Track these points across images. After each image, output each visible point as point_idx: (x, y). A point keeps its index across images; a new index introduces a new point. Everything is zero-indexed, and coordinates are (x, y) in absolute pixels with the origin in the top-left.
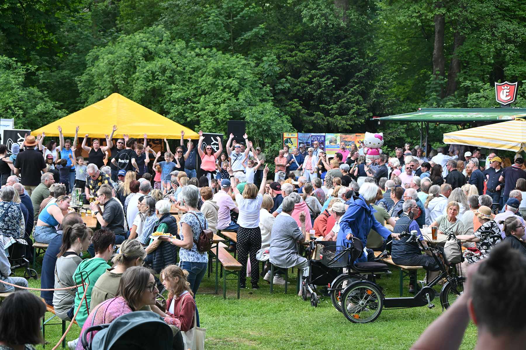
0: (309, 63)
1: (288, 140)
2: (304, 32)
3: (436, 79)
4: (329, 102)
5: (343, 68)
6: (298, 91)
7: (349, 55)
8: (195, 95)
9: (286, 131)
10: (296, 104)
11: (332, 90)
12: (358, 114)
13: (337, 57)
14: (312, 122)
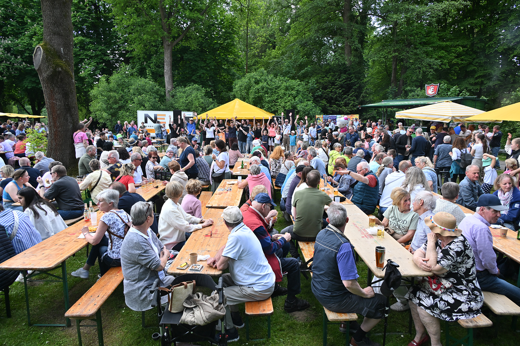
0: (331, 83)
1: (318, 119)
2: (330, 69)
3: (392, 88)
4: (340, 101)
5: (347, 84)
6: (326, 96)
7: (350, 78)
8: (277, 99)
9: (318, 114)
10: (324, 102)
11: (342, 95)
12: (353, 106)
13: (345, 79)
14: (332, 110)
